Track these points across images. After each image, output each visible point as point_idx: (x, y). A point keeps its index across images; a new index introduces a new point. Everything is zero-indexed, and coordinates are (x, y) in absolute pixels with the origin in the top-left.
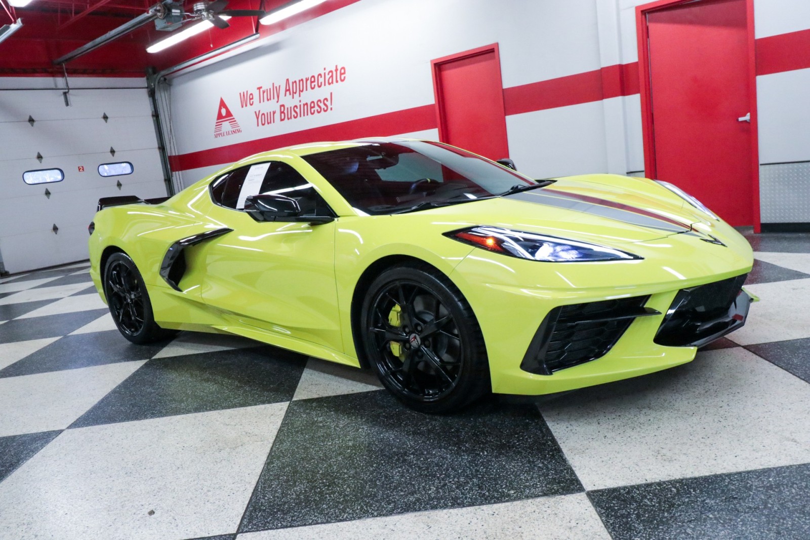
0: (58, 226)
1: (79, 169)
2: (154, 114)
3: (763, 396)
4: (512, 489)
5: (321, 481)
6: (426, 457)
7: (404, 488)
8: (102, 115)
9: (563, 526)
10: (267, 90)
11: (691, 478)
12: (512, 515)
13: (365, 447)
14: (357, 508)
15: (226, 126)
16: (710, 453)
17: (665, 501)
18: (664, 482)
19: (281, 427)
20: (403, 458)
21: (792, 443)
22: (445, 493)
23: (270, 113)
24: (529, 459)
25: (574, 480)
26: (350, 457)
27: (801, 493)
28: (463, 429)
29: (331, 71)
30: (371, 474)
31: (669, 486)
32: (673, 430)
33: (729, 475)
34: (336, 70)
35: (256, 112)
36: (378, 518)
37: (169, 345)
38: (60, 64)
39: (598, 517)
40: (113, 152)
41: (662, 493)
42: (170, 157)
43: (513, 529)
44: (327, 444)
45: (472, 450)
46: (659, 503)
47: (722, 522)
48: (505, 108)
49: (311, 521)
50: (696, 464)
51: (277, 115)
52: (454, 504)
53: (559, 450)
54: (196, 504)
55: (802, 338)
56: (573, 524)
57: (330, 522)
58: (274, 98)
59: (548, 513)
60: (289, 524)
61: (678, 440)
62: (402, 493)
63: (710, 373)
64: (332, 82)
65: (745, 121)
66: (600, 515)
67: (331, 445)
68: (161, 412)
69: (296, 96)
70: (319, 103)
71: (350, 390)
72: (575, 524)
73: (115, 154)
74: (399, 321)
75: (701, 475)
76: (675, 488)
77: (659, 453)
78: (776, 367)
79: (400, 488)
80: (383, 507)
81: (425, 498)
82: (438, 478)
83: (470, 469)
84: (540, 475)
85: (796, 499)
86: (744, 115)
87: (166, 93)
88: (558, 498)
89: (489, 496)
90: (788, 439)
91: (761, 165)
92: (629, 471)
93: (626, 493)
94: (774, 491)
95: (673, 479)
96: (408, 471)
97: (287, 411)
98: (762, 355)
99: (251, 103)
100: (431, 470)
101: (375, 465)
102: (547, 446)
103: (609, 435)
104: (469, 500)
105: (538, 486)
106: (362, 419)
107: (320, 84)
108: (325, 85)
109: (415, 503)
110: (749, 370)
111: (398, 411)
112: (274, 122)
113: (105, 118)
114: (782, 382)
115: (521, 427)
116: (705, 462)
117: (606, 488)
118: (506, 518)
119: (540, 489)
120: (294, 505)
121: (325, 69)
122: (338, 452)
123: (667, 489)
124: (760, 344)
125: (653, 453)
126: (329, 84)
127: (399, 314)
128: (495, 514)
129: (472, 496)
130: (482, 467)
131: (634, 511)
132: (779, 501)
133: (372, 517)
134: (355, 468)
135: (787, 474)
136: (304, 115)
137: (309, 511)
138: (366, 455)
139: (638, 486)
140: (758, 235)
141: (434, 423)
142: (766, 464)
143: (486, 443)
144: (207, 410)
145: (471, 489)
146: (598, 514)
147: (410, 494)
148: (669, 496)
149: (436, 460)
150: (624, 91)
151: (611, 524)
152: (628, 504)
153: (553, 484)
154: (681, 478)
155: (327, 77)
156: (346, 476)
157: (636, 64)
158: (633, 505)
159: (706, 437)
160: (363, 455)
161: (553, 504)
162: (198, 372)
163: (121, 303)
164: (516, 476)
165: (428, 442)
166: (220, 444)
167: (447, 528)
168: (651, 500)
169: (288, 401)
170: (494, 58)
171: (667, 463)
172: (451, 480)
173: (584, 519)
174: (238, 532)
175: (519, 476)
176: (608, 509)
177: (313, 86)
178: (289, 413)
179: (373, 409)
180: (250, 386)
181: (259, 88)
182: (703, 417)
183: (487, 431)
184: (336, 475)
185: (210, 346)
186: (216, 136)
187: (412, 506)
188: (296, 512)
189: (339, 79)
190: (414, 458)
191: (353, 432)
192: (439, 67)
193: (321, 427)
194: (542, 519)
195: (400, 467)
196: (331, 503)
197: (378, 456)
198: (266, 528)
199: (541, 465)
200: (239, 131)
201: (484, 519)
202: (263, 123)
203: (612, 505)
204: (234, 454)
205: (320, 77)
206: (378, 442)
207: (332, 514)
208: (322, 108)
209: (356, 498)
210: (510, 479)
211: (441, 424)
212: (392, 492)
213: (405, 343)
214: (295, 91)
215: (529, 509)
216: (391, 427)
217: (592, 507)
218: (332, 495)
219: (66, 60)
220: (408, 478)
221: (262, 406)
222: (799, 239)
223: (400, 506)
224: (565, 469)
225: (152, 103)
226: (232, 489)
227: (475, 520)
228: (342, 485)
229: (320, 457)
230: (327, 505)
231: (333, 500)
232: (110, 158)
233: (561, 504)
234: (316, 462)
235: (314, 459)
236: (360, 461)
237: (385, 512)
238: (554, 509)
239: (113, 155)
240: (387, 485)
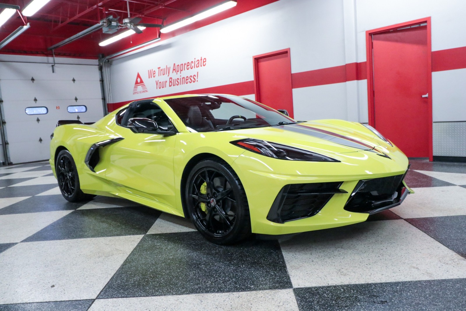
0: (42, 139)
1: (57, 108)
2: (101, 80)
3: (407, 245)
4: (253, 285)
5: (149, 275)
6: (210, 266)
7: (194, 281)
8: (72, 79)
9: (275, 305)
10: (163, 69)
11: (353, 285)
12: (249, 298)
13: (178, 260)
14: (165, 290)
15: (140, 88)
16: (368, 273)
17: (335, 295)
18: (338, 286)
19: (136, 247)
20: (198, 266)
21: (416, 269)
22: (216, 285)
23: (164, 82)
24: (267, 270)
25: (288, 282)
26: (169, 264)
27: (413, 295)
28: (235, 253)
29: (198, 60)
30: (178, 273)
31: (340, 288)
32: (351, 260)
33: (375, 284)
34: (201, 60)
35: (156, 81)
36: (175, 296)
37: (88, 203)
38: (51, 50)
39: (296, 301)
40: (76, 99)
41: (335, 291)
42: (108, 104)
43: (247, 305)
44: (158, 257)
45: (237, 264)
46: (332, 296)
47: (364, 307)
48: (292, 84)
49: (138, 295)
50: (359, 277)
51: (168, 84)
52: (219, 291)
53: (285, 267)
54: (78, 283)
55: (439, 216)
56: (281, 304)
57: (148, 296)
58: (166, 74)
59: (269, 298)
60: (125, 296)
61: (352, 265)
62: (192, 284)
63: (381, 232)
64: (199, 66)
65: (426, 98)
66: (297, 300)
67: (161, 258)
68: (73, 237)
69: (179, 73)
70: (191, 77)
71: (179, 230)
72: (282, 304)
73: (78, 101)
74: (206, 191)
75: (360, 283)
76: (343, 289)
77: (340, 271)
78: (419, 230)
79: (191, 281)
80: (179, 290)
81: (204, 287)
82: (214, 277)
83: (233, 273)
84: (270, 279)
85: (409, 298)
86: (426, 94)
87: (108, 69)
88: (277, 290)
89: (239, 288)
90: (414, 268)
91: (434, 122)
92: (320, 279)
93: (315, 290)
94: (398, 293)
95: (344, 284)
96: (198, 272)
97: (142, 239)
98: (414, 224)
99: (154, 76)
100: (211, 273)
101: (181, 269)
102: (279, 264)
103: (315, 260)
104: (228, 289)
105: (268, 284)
106: (181, 245)
107: (192, 67)
108: (195, 67)
109: (197, 289)
110: (404, 232)
111: (202, 243)
112: (166, 87)
113: (74, 80)
114: (420, 239)
115: (267, 254)
116: (364, 277)
117: (305, 287)
118: (245, 299)
119: (268, 285)
120: (131, 286)
121: (195, 59)
122: (163, 261)
123: (339, 289)
124: (414, 219)
125: (337, 271)
126: (197, 67)
127: (206, 187)
128: (240, 297)
129: (230, 287)
130: (240, 273)
131: (317, 299)
132: (399, 299)
133: (172, 295)
134: (170, 270)
135: (408, 285)
136: (182, 84)
137: (138, 290)
138: (178, 264)
139: (323, 287)
140: (431, 162)
141: (220, 249)
142: (398, 280)
143: (245, 261)
144: (98, 237)
145: (230, 284)
146: (296, 300)
147: (196, 284)
148: (339, 293)
149: (215, 268)
150: (358, 77)
151: (302, 305)
152: (314, 296)
153: (276, 284)
154: (348, 284)
155: (196, 63)
156: (164, 273)
157: (365, 63)
158: (317, 296)
159: (369, 264)
160: (176, 264)
161: (273, 294)
162: (99, 218)
163: (64, 179)
164: (257, 278)
165: (214, 259)
166: (100, 254)
167: (211, 303)
168: (328, 294)
169: (144, 234)
170: (287, 56)
171: (343, 276)
172: (221, 279)
173: (288, 302)
174: (97, 298)
175: (259, 278)
176: (302, 297)
177: (188, 68)
178: (143, 240)
179: (189, 241)
180: (126, 226)
181: (159, 68)
182: (370, 254)
183: (248, 255)
184: (158, 273)
185: (110, 205)
186: (134, 94)
187: (195, 290)
188: (131, 290)
189: (202, 65)
190: (203, 266)
191: (175, 251)
192: (257, 60)
193: (158, 248)
194: (264, 301)
195: (194, 271)
196: (151, 287)
197: (184, 264)
198: (112, 297)
199: (272, 274)
200: (146, 91)
201: (232, 299)
202: (160, 87)
203: (305, 296)
204: (106, 259)
205: (192, 63)
206: (187, 257)
207: (151, 292)
208: (192, 80)
209: (166, 285)
210: (253, 280)
211: (224, 250)
212: (186, 283)
213: (208, 204)
214: (178, 70)
215: (259, 296)
216: (196, 250)
217: (294, 296)
218: (153, 283)
219: (55, 48)
220: (198, 276)
221: (129, 236)
222: (454, 165)
223: (189, 290)
224: (285, 276)
225: (100, 74)
226: (100, 277)
227: (228, 299)
228: (160, 278)
229: (152, 263)
230: (149, 287)
231: (153, 285)
232: (74, 102)
233: (277, 294)
234: (150, 266)
235: (149, 264)
236: (174, 267)
237: (179, 292)
238: (273, 296)
239: (76, 101)
240: (185, 279)
